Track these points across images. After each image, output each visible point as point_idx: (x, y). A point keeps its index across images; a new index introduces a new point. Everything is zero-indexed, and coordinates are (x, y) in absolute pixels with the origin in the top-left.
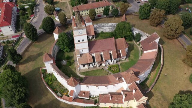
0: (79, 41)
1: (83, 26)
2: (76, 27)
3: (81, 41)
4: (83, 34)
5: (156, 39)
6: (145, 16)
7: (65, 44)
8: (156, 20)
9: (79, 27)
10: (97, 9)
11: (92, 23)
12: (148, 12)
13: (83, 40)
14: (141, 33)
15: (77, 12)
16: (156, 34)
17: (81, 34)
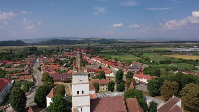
0: (78, 92)
1: (85, 71)
2: (76, 71)
3: (81, 93)
4: (84, 82)
5: (177, 102)
6: (155, 91)
7: (59, 108)
8: (170, 92)
9: (79, 72)
10: (101, 86)
11: (95, 91)
12: (158, 85)
13: (83, 92)
14: (156, 100)
15: (79, 54)
16: (175, 98)
17: (81, 82)
